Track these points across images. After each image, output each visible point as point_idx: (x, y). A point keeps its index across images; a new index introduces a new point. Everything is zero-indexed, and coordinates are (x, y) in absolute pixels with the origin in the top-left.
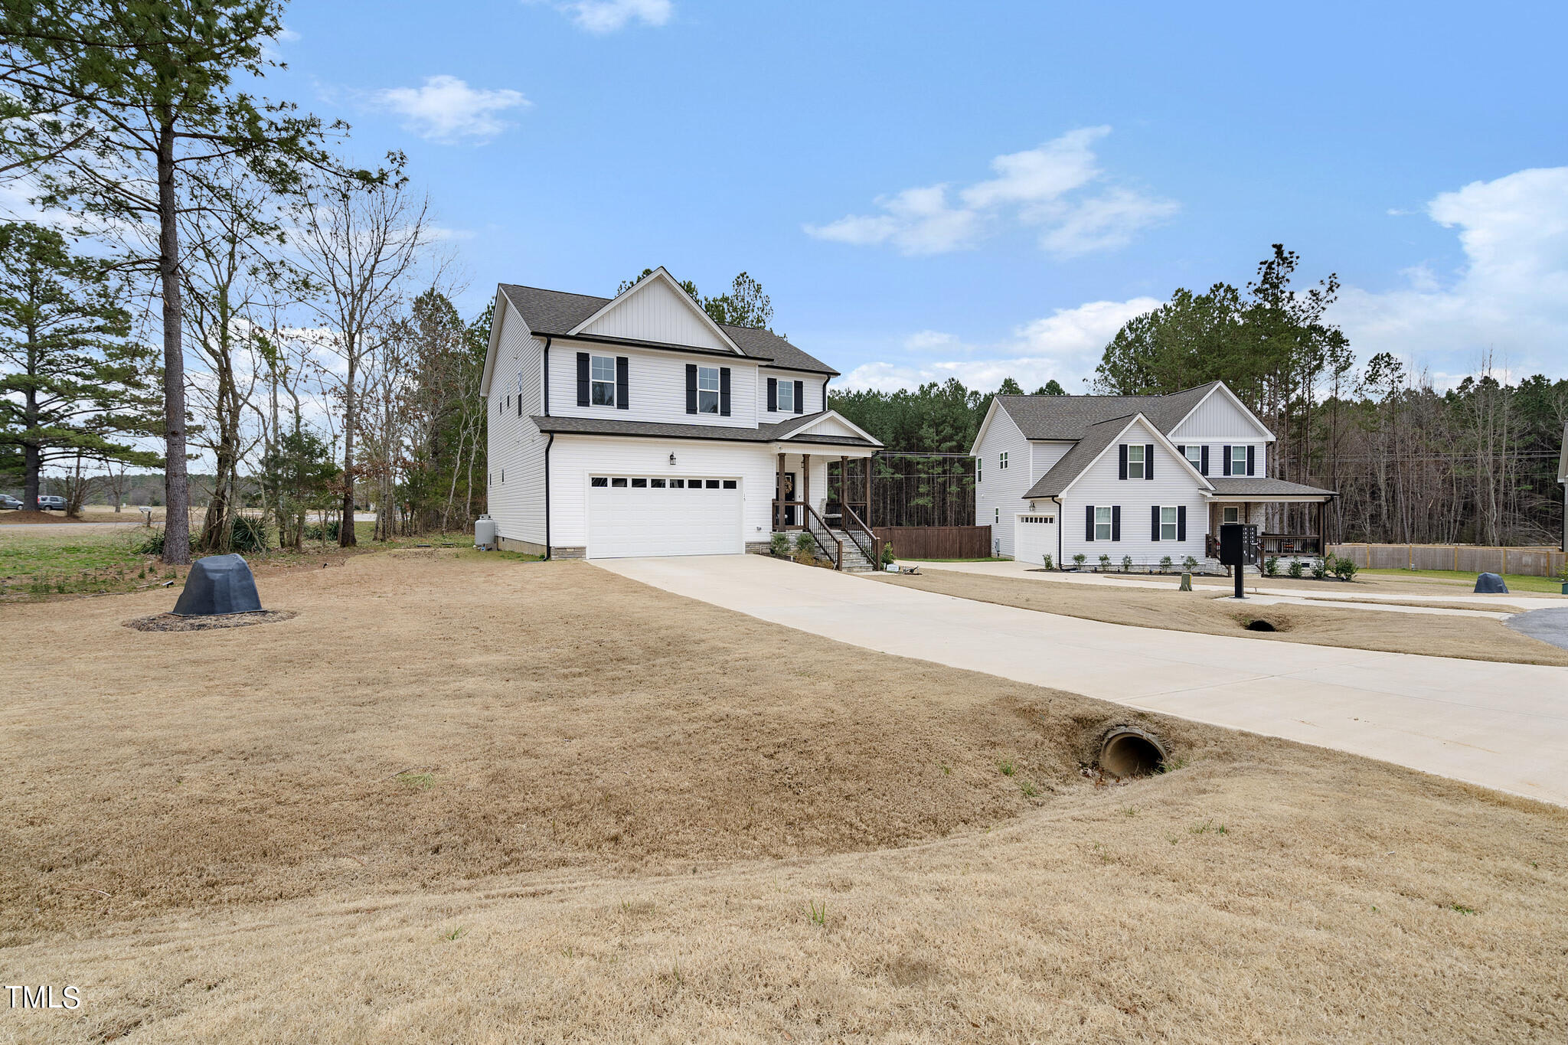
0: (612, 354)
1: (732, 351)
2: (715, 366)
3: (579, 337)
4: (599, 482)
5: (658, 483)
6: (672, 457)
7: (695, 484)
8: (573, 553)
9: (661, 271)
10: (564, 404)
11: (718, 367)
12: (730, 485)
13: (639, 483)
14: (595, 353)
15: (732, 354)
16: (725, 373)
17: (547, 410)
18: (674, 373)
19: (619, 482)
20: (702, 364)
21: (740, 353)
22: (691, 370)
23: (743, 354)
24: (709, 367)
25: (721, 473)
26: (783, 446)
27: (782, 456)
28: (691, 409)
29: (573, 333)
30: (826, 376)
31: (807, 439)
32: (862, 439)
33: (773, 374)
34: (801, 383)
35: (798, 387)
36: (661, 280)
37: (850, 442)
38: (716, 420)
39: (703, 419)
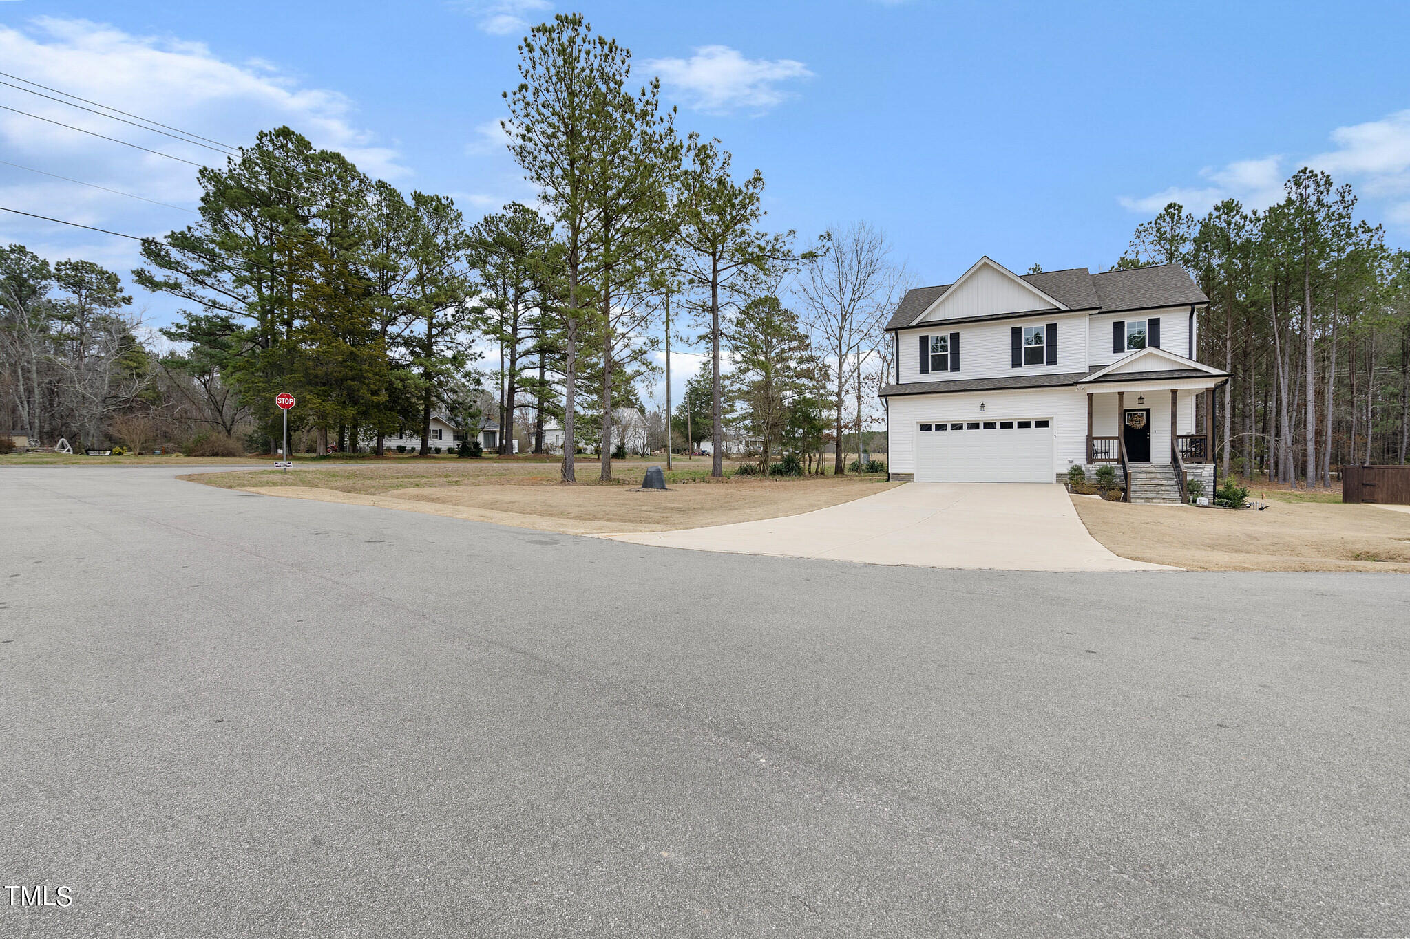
0: (946, 332)
1: (1058, 309)
3: (921, 325)
4: (925, 428)
5: (975, 426)
6: (983, 405)
7: (1007, 425)
8: (904, 478)
9: (985, 260)
10: (911, 373)
11: (1044, 324)
12: (1042, 424)
13: (957, 427)
14: (933, 334)
15: (1059, 311)
16: (1052, 329)
17: (898, 380)
19: (940, 427)
20: (1028, 326)
21: (1063, 308)
22: (1016, 332)
23: (1066, 309)
24: (1035, 325)
25: (1035, 415)
26: (1089, 387)
27: (1090, 396)
28: (1016, 363)
29: (914, 323)
30: (1190, 307)
31: (1117, 378)
32: (1195, 370)
33: (1118, 318)
34: (1158, 320)
35: (1154, 324)
36: (986, 265)
37: (1176, 375)
38: (1041, 370)
39: (1028, 370)
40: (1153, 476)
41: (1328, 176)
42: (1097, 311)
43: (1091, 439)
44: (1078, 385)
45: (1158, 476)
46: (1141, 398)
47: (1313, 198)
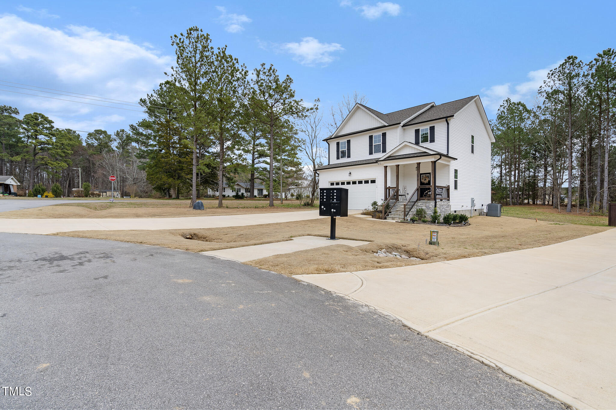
0: (346, 140)
1: (384, 125)
2: (380, 133)
3: (337, 137)
4: (332, 184)
5: (348, 183)
6: (350, 173)
7: (360, 182)
9: (357, 105)
10: (333, 160)
12: (373, 182)
14: (341, 141)
16: (384, 135)
17: (329, 162)
18: (365, 141)
19: (337, 184)
20: (375, 134)
21: (387, 125)
22: (371, 137)
23: (388, 125)
24: (378, 134)
25: (369, 177)
27: (386, 167)
28: (371, 153)
29: (334, 136)
31: (393, 158)
32: (425, 152)
33: (417, 127)
34: (434, 126)
35: (432, 129)
36: (359, 107)
37: (416, 155)
38: (380, 155)
39: (375, 156)
42: (401, 125)
43: (386, 188)
44: (378, 162)
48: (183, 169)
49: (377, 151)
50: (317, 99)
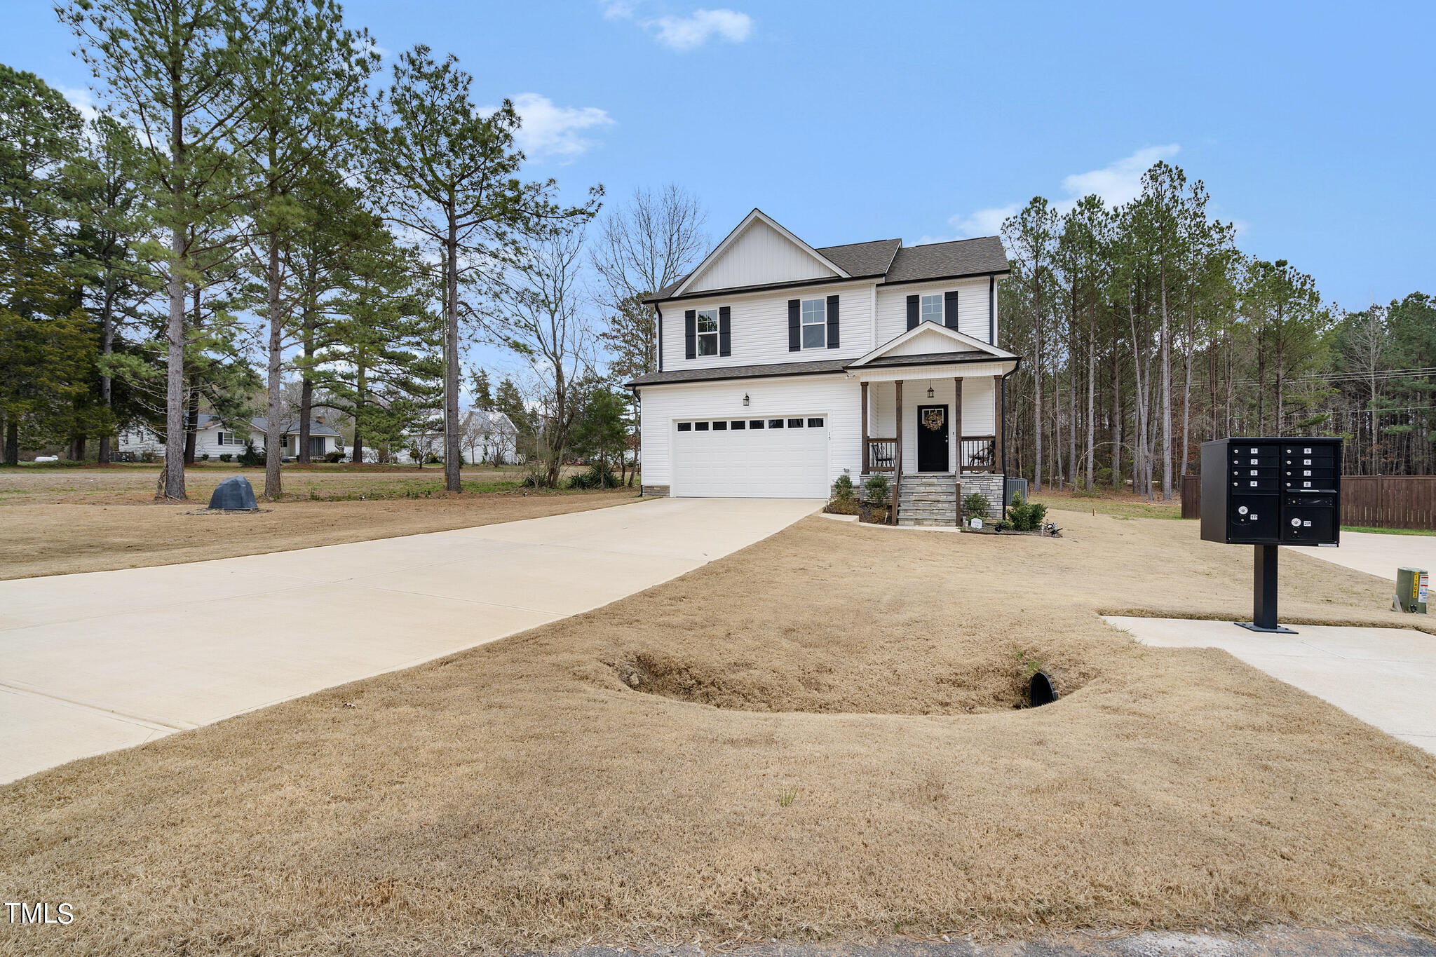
0: (715, 306)
1: (838, 276)
2: (821, 296)
3: (686, 297)
4: (684, 427)
5: (738, 425)
6: (747, 398)
7: (777, 424)
8: (659, 492)
9: (756, 213)
10: (676, 359)
11: (823, 297)
12: (816, 422)
13: (720, 426)
14: (700, 308)
15: (839, 279)
16: (833, 302)
17: (661, 366)
18: (775, 313)
19: (702, 426)
20: (806, 298)
21: (844, 275)
22: (794, 306)
23: (849, 277)
24: (813, 299)
25: (805, 409)
26: (862, 374)
27: (865, 385)
28: (794, 346)
29: (676, 294)
30: (988, 278)
31: (893, 362)
32: (981, 352)
33: (912, 290)
34: (956, 293)
35: (952, 298)
36: (757, 222)
37: (958, 359)
38: (821, 354)
39: (807, 355)
40: (933, 489)
41: (1181, 171)
42: (882, 280)
43: (866, 441)
44: (848, 371)
45: (939, 489)
46: (931, 390)
47: (1168, 194)
48: (46, 362)
49: (814, 342)
50: (597, 187)
